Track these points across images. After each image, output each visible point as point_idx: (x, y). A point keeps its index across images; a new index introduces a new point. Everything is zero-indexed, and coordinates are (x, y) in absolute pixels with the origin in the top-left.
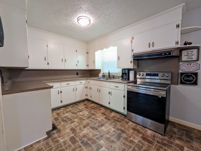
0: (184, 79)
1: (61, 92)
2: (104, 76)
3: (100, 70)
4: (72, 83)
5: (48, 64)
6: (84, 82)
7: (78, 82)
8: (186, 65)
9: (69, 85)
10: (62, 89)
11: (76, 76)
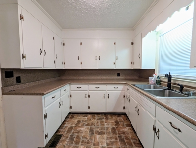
1: (89, 96)
2: (159, 82)
5: (81, 63)
9: (99, 89)
10: (91, 93)
11: (116, 77)
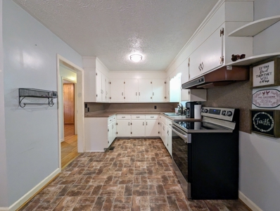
0: (256, 121)
3: (178, 103)
4: (142, 117)
6: (156, 116)
7: (148, 117)
8: (261, 95)
